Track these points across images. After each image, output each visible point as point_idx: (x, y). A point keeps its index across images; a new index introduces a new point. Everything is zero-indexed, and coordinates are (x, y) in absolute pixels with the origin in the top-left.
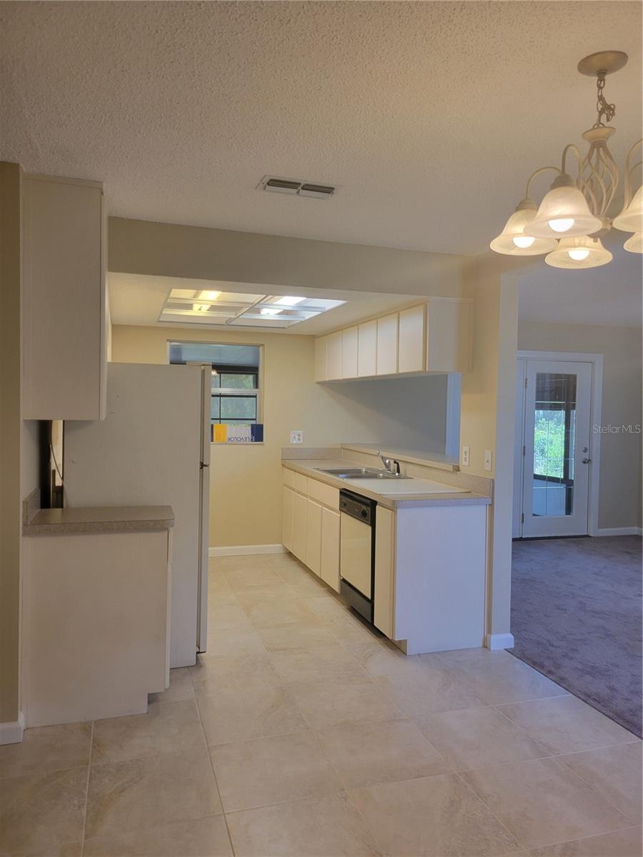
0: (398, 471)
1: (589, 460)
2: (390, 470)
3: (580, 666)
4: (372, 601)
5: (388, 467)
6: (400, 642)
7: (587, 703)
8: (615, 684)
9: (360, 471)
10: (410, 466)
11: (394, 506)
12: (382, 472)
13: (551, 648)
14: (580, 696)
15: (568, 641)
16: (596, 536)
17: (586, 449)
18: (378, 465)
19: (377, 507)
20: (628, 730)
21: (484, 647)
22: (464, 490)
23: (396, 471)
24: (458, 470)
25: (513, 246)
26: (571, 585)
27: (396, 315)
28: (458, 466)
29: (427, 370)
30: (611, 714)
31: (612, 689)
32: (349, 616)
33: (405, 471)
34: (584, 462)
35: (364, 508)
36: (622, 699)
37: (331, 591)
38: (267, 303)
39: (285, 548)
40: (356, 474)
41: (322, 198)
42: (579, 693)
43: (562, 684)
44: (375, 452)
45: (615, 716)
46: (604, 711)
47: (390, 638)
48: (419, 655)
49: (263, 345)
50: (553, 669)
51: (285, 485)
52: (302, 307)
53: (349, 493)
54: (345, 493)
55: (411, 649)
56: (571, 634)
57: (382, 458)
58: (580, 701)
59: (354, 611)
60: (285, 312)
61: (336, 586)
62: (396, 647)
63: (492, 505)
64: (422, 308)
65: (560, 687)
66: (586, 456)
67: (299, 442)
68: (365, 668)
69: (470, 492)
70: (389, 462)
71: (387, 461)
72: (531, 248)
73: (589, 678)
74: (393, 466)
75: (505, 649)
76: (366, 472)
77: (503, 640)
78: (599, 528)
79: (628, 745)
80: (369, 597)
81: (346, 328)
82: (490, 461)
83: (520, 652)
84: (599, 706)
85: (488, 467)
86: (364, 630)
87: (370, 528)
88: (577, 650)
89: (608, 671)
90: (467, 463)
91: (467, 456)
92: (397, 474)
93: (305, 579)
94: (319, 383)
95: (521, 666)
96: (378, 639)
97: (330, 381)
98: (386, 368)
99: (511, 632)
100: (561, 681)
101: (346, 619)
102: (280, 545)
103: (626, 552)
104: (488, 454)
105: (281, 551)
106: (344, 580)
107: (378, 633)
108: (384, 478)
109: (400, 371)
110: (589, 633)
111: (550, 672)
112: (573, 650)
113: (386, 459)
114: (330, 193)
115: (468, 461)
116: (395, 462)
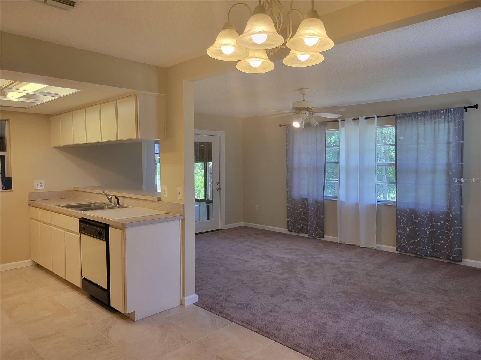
0: (118, 203)
1: (220, 189)
2: (112, 203)
3: (235, 305)
4: (108, 291)
5: (111, 201)
6: (129, 314)
7: (243, 326)
8: (254, 312)
9: (90, 205)
10: (126, 200)
11: (122, 227)
12: (106, 204)
13: (218, 298)
14: (239, 323)
15: (225, 291)
16: (224, 229)
17: (218, 183)
18: (104, 200)
19: (110, 228)
20: (267, 337)
21: (181, 305)
22: (165, 212)
23: (117, 204)
24: (160, 200)
25: (221, 53)
26: (219, 258)
27: (114, 102)
28: (160, 197)
29: (139, 138)
30: (256, 330)
31: (253, 315)
32: (90, 302)
33: (123, 202)
34: (217, 190)
35: (100, 230)
36: (260, 319)
37: (74, 287)
38: (14, 87)
39: (34, 262)
40: (87, 207)
41: (65, 9)
42: (237, 321)
43: (228, 318)
44: (102, 192)
45: (259, 331)
46: (252, 329)
47: (123, 312)
48: (142, 319)
49: (8, 120)
50: (221, 310)
51: (32, 218)
52: (42, 93)
53: (87, 221)
54: (83, 221)
55: (137, 317)
56: (225, 287)
57: (107, 195)
58: (239, 326)
59: (94, 299)
60: (28, 96)
61: (79, 284)
62: (127, 318)
63: (183, 220)
64: (134, 97)
65: (227, 320)
66: (218, 186)
67: (41, 188)
68: (107, 336)
69: (168, 213)
70: (111, 198)
71: (110, 197)
72: (230, 56)
73: (241, 311)
74: (114, 200)
75: (193, 304)
76: (95, 205)
77: (192, 298)
78: (226, 224)
79: (268, 346)
80: (106, 288)
81: (75, 110)
82: (181, 194)
83: (202, 304)
84: (249, 327)
85: (179, 197)
86: (102, 310)
87: (104, 243)
88: (231, 296)
89: (248, 305)
90: (165, 196)
91: (166, 191)
92: (118, 205)
93: (53, 282)
94: (55, 147)
95: (203, 313)
96: (114, 314)
97: (63, 146)
98: (108, 136)
99: (196, 294)
100: (227, 317)
101: (88, 305)
102: (30, 260)
103: (241, 236)
104: (179, 189)
105: (31, 264)
106: (85, 279)
107: (114, 311)
108: (109, 208)
109: (119, 139)
110: (234, 284)
111: (220, 312)
112: (229, 296)
113: (109, 196)
114: (71, 6)
115: (166, 194)
116: (116, 198)
